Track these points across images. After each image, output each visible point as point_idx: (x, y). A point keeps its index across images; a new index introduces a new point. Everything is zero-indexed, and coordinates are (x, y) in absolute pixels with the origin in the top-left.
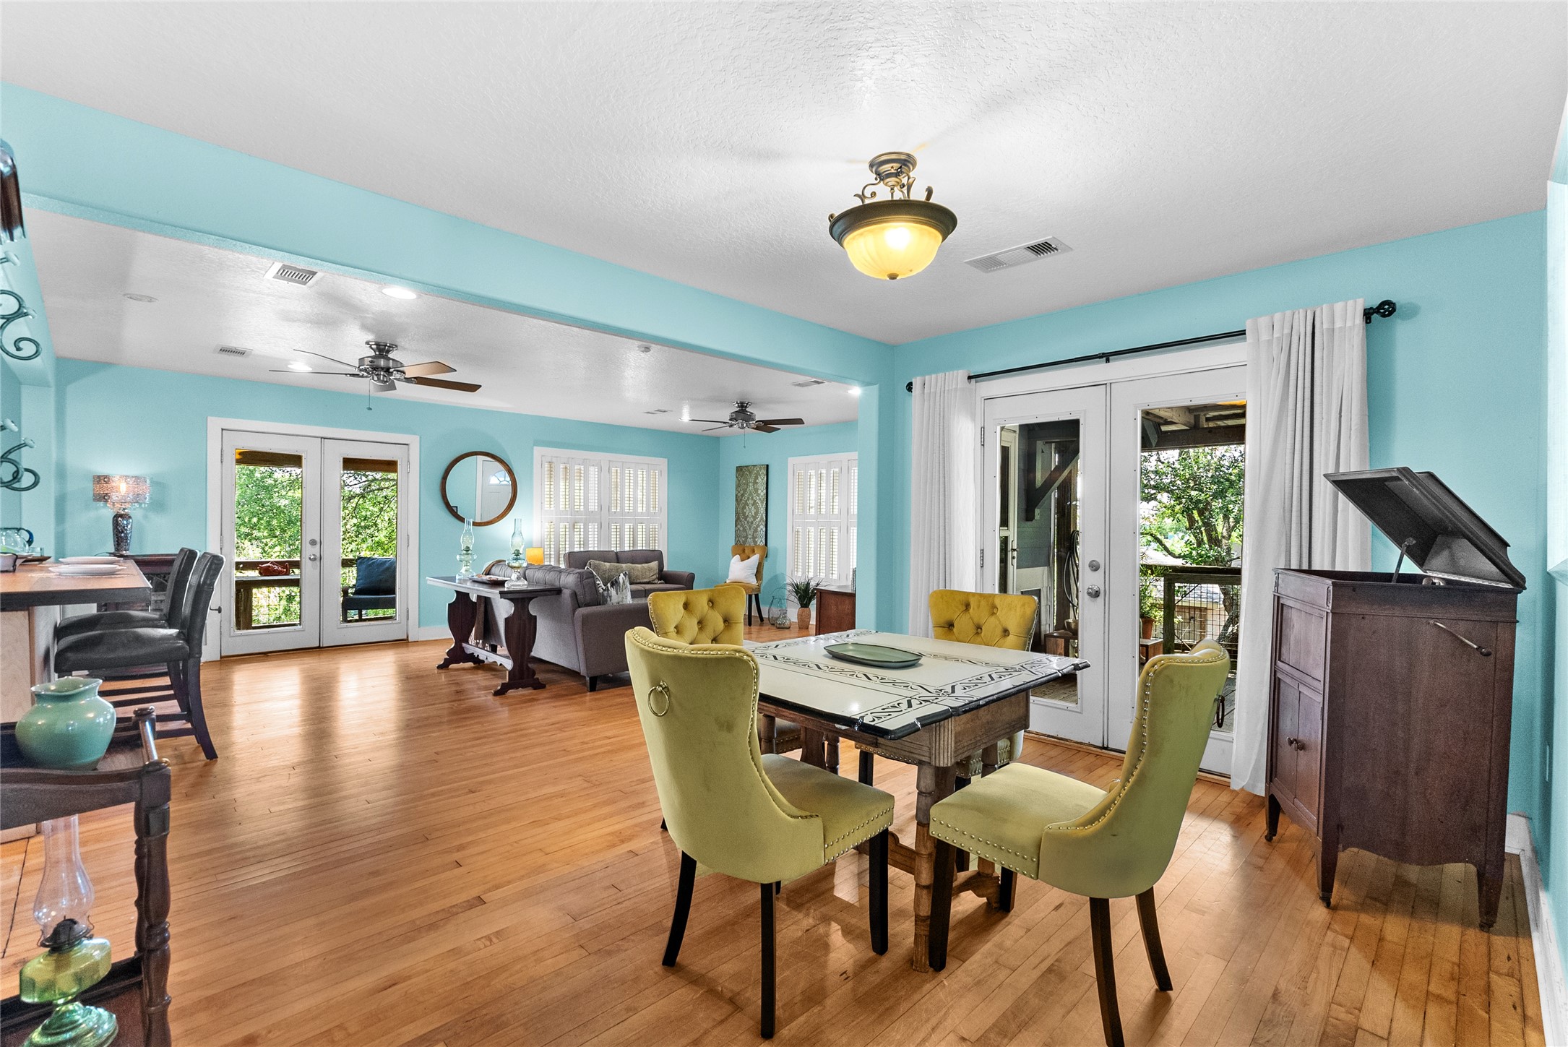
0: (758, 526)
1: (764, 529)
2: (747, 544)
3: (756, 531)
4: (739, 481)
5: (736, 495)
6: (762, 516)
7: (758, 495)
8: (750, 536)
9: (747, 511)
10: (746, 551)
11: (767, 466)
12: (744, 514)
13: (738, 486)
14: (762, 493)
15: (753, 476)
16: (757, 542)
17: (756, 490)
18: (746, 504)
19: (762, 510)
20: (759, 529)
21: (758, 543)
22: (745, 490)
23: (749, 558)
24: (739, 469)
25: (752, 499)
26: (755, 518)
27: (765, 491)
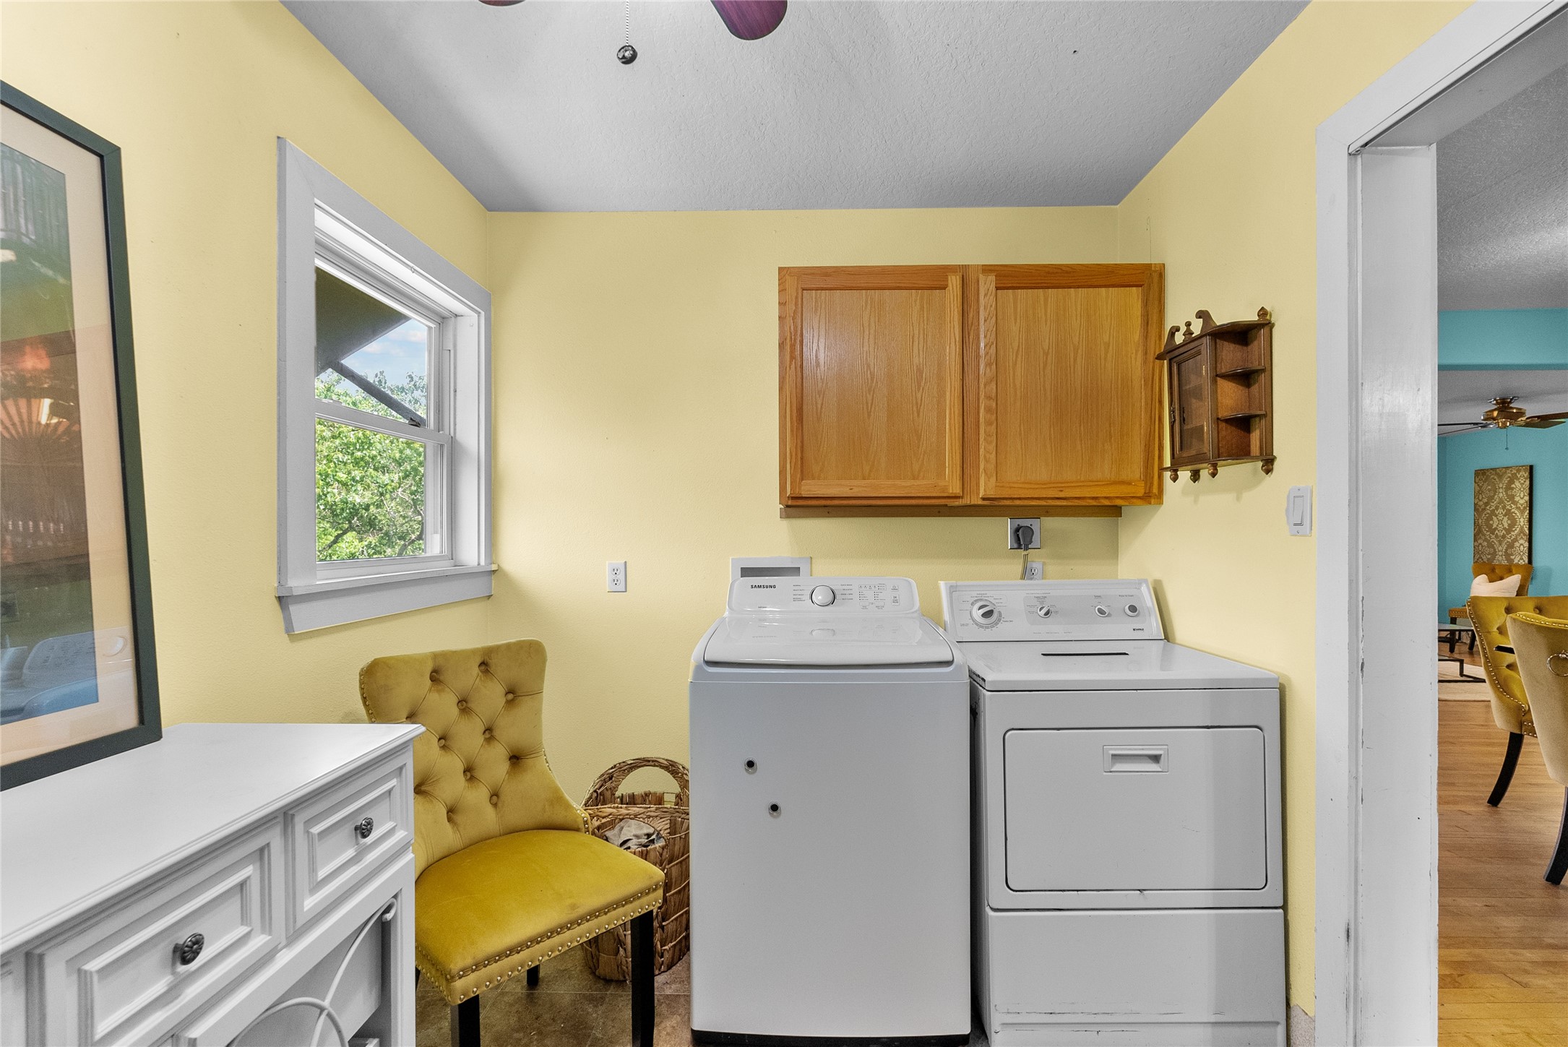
0: (1515, 540)
1: (1527, 544)
2: (1496, 562)
3: (1511, 546)
4: (1480, 487)
5: (1475, 504)
6: (1522, 528)
7: (1515, 503)
8: (1500, 553)
9: (1495, 523)
10: (1497, 571)
11: (1531, 467)
12: (1490, 526)
13: (1478, 494)
14: (1522, 499)
15: (1506, 481)
16: (1513, 560)
17: (1512, 498)
18: (1493, 513)
19: (1522, 521)
20: (1517, 544)
21: (1516, 561)
22: (1491, 498)
23: (1501, 579)
24: (1481, 474)
25: (1504, 508)
26: (1509, 531)
27: (1527, 498)
